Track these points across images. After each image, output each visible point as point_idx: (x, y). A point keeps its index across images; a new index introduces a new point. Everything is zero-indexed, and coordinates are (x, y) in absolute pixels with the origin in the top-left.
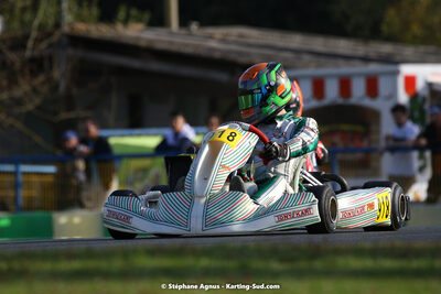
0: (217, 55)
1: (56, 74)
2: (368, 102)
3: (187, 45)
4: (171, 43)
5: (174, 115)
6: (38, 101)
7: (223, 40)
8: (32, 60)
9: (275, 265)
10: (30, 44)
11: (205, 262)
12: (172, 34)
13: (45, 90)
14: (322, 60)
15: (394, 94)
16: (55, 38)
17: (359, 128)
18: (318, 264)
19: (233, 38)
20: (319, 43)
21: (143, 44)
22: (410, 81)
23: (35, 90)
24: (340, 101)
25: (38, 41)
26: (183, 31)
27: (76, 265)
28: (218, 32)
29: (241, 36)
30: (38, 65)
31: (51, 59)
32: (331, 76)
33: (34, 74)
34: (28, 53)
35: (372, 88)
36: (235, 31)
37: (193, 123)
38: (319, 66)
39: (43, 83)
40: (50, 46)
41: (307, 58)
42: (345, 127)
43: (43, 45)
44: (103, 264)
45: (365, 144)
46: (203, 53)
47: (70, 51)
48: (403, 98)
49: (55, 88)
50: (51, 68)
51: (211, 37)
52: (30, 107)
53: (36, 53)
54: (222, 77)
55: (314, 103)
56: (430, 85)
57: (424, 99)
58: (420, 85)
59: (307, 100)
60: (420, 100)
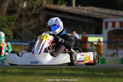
0: (86, 14)
1: (41, 18)
3: (77, 11)
4: (73, 11)
5: (73, 31)
6: (35, 26)
7: (88, 10)
8: (34, 14)
9: (102, 74)
10: (34, 10)
11: (82, 72)
12: (73, 8)
13: (37, 23)
14: (115, 17)
16: (41, 8)
18: (114, 74)
19: (90, 10)
20: (114, 12)
21: (65, 11)
23: (35, 23)
24: (120, 28)
25: (36, 9)
26: (76, 8)
27: (47, 72)
28: (86, 8)
29: (92, 9)
30: (36, 16)
31: (39, 14)
32: (117, 21)
33: (35, 18)
34: (33, 12)
36: (91, 8)
37: (78, 33)
38: (114, 18)
39: (37, 21)
40: (39, 10)
41: (110, 16)
43: (37, 10)
44: (54, 72)
46: (82, 14)
47: (45, 12)
49: (40, 22)
50: (39, 17)
51: (84, 9)
52: (33, 27)
53: (35, 12)
54: (87, 21)
55: (112, 29)
59: (110, 28)
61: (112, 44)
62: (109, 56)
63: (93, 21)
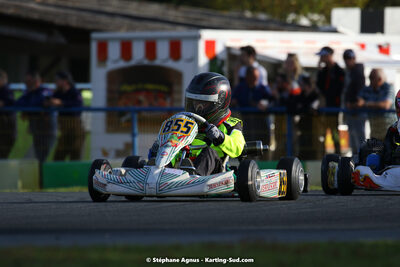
0: (36, 16)
2: (171, 64)
7: (42, 3)
15: (194, 58)
17: (163, 88)
22: (210, 45)
24: (146, 62)
32: (139, 39)
35: (175, 50)
42: (150, 86)
45: (168, 104)
48: (203, 60)
54: (41, 37)
55: (122, 64)
56: (228, 49)
57: (223, 62)
58: (219, 49)
59: (116, 61)
60: (219, 63)
61: (122, 114)
62: (112, 154)
63: (61, 40)
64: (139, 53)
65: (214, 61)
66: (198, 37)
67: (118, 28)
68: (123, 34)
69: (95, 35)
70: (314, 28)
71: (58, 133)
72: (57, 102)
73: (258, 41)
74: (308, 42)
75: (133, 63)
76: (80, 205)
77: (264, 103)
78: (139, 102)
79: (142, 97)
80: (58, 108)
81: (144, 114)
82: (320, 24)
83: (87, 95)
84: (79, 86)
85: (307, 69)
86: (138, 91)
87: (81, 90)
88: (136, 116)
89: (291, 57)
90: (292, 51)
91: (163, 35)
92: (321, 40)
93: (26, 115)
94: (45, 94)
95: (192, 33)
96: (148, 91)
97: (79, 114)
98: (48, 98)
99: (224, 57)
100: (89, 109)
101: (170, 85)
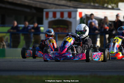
0: (26, 4)
2: (68, 19)
15: (75, 18)
17: (66, 27)
22: (80, 13)
24: (61, 19)
32: (58, 11)
35: (70, 15)
38: (56, 8)
42: (62, 26)
45: (67, 32)
48: (78, 18)
54: (28, 10)
55: (53, 19)
56: (86, 15)
57: (84, 19)
58: (83, 15)
59: (51, 18)
60: (83, 19)
63: (34, 11)
64: (58, 16)
65: (82, 18)
66: (77, 11)
67: (52, 8)
68: (54, 10)
69: (45, 10)
70: (113, 9)
71: (33, 40)
72: (33, 30)
73: (95, 12)
74: (111, 13)
75: (56, 19)
76: (40, 63)
77: (97, 31)
78: (58, 31)
79: (59, 30)
80: (33, 32)
81: (60, 35)
82: (115, 8)
83: (42, 29)
84: (40, 26)
85: (110, 21)
86: (58, 28)
87: (40, 27)
88: (57, 35)
89: (106, 18)
90: (106, 16)
91: (66, 10)
92: (115, 12)
93: (23, 34)
94: (29, 28)
95: (75, 10)
96: (61, 28)
97: (39, 34)
98: (30, 29)
99: (85, 17)
100: (43, 33)
101: (68, 26)
